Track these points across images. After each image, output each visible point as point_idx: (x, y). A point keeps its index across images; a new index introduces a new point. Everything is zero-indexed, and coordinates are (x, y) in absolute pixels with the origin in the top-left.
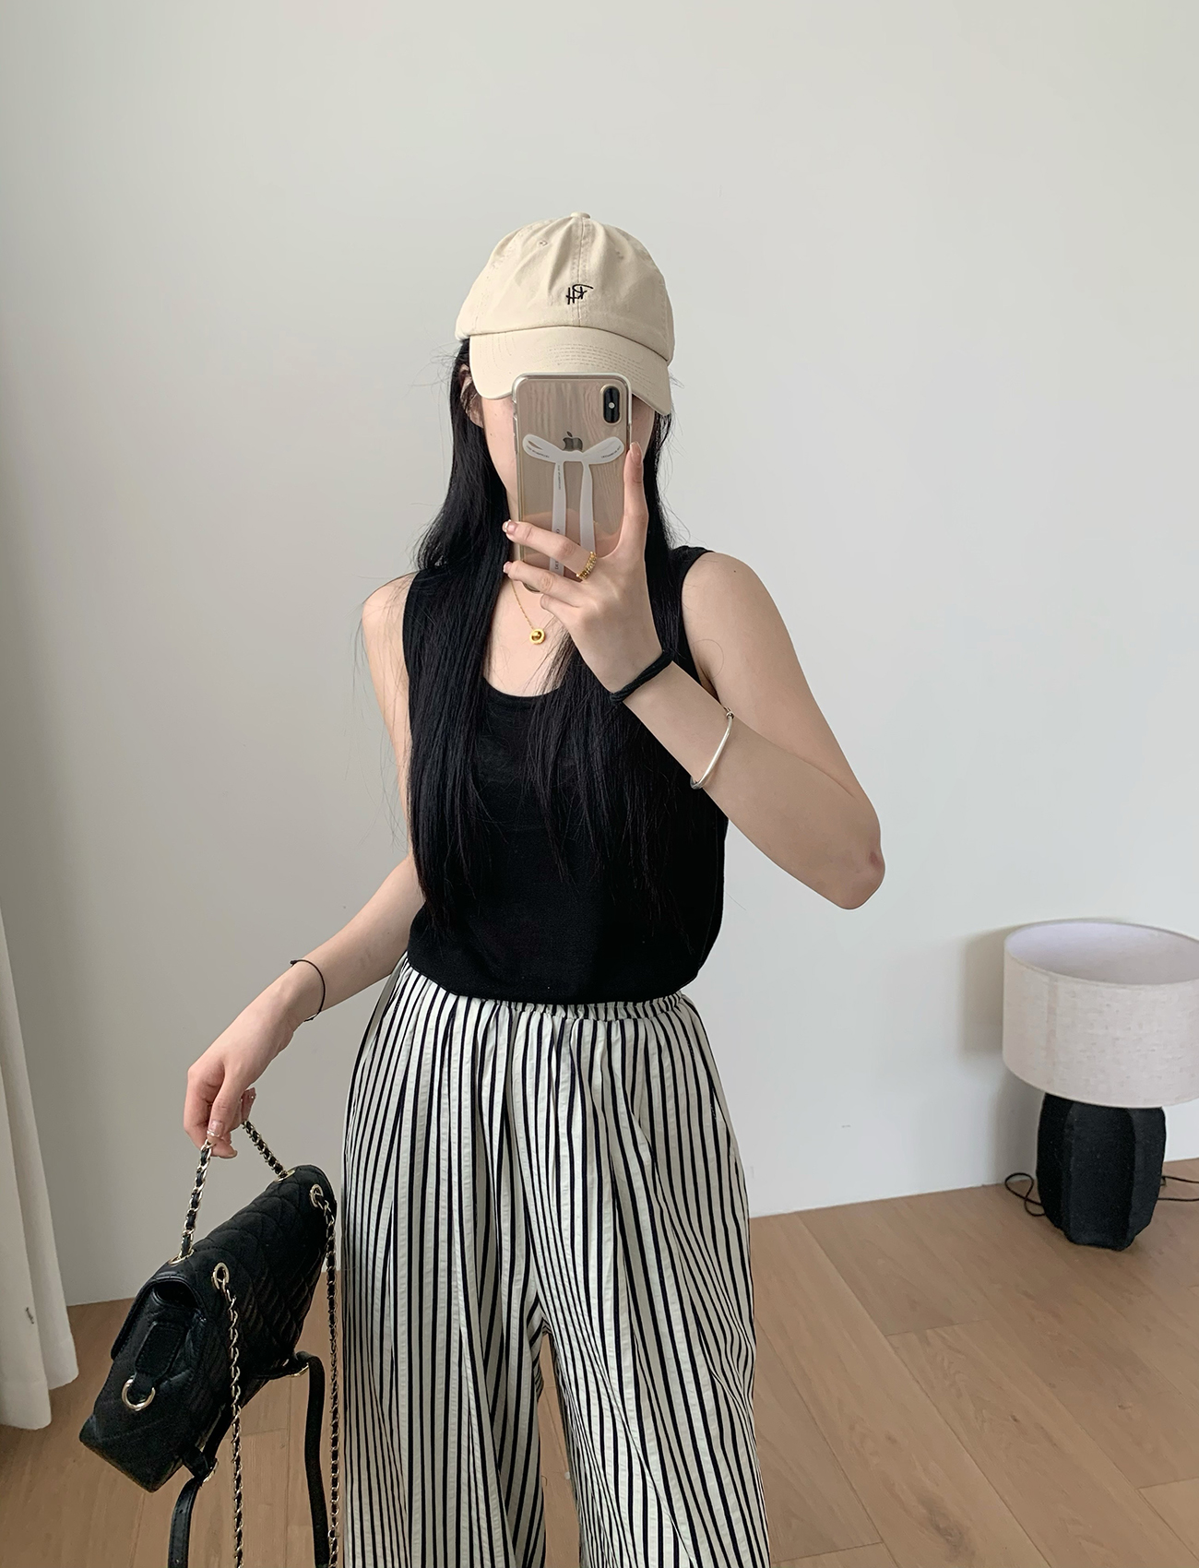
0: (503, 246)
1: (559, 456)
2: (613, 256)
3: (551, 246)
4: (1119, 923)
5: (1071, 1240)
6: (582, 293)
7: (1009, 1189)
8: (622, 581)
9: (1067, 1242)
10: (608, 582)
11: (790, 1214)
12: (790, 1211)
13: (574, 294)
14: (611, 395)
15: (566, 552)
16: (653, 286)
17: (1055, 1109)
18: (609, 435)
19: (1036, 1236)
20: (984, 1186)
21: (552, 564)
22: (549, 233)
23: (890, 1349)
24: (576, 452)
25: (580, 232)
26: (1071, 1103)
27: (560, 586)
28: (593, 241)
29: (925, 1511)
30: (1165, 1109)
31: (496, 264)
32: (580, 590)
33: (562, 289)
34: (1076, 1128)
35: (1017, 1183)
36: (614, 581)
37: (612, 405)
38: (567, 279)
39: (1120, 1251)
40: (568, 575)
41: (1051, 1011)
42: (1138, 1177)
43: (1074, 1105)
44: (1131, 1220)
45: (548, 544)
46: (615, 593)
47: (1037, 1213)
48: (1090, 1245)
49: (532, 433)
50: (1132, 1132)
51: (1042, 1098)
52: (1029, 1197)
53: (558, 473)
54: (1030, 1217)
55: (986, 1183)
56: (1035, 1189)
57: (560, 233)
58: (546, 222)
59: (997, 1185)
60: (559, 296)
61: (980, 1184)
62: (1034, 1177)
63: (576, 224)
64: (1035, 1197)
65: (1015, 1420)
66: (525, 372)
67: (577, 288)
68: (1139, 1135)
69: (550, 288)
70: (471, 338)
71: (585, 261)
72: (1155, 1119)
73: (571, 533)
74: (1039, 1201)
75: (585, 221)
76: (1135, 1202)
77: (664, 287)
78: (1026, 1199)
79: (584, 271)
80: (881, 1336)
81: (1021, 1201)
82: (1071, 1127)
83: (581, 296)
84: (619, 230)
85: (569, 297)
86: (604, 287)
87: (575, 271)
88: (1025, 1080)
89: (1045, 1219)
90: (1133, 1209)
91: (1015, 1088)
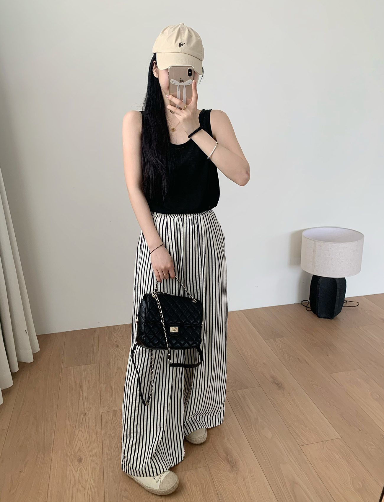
0: (163, 31)
1: (178, 84)
2: (190, 37)
3: (175, 32)
4: (336, 228)
5: (318, 317)
6: (182, 45)
7: (302, 304)
8: (192, 111)
9: (318, 318)
10: (189, 111)
11: (239, 311)
12: (239, 310)
13: (181, 45)
14: (190, 70)
15: (180, 103)
16: (199, 43)
17: (316, 279)
18: (190, 79)
19: (309, 317)
20: (295, 304)
21: (177, 106)
22: (174, 29)
23: (266, 343)
24: (182, 83)
25: (182, 29)
26: (320, 277)
27: (178, 111)
28: (185, 32)
29: (272, 380)
30: (345, 278)
31: (162, 36)
32: (182, 112)
33: (178, 43)
34: (320, 284)
35: (304, 303)
36: (190, 111)
37: (190, 73)
38: (179, 41)
39: (332, 319)
40: (180, 109)
41: (314, 251)
42: (337, 298)
43: (321, 277)
44: (335, 310)
45: (176, 101)
46: (190, 113)
47: (310, 310)
48: (323, 318)
49: (173, 79)
50: (336, 285)
51: (312, 276)
52: (307, 306)
53: (178, 87)
54: (307, 311)
55: (296, 303)
56: (309, 304)
57: (177, 29)
58: (174, 26)
59: (298, 303)
60: (177, 45)
61: (294, 303)
62: (309, 301)
63: (181, 27)
64: (309, 306)
65: (299, 359)
66: (170, 65)
67: (181, 44)
68: (338, 287)
69: (175, 43)
70: (157, 54)
71: (183, 37)
72: (343, 281)
73: (181, 99)
74: (310, 307)
75: (183, 25)
76: (336, 305)
77: (202, 43)
78: (306, 307)
79: (183, 39)
80: (263, 340)
81: (305, 307)
82: (319, 285)
83: (182, 46)
84: (191, 28)
85: (179, 45)
86: (187, 43)
87: (181, 39)
88: (307, 272)
89: (312, 311)
90: (336, 307)
91: (305, 274)
